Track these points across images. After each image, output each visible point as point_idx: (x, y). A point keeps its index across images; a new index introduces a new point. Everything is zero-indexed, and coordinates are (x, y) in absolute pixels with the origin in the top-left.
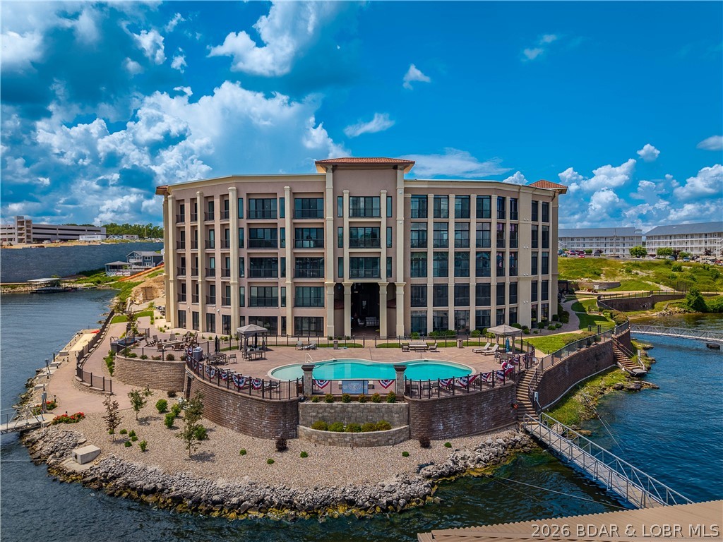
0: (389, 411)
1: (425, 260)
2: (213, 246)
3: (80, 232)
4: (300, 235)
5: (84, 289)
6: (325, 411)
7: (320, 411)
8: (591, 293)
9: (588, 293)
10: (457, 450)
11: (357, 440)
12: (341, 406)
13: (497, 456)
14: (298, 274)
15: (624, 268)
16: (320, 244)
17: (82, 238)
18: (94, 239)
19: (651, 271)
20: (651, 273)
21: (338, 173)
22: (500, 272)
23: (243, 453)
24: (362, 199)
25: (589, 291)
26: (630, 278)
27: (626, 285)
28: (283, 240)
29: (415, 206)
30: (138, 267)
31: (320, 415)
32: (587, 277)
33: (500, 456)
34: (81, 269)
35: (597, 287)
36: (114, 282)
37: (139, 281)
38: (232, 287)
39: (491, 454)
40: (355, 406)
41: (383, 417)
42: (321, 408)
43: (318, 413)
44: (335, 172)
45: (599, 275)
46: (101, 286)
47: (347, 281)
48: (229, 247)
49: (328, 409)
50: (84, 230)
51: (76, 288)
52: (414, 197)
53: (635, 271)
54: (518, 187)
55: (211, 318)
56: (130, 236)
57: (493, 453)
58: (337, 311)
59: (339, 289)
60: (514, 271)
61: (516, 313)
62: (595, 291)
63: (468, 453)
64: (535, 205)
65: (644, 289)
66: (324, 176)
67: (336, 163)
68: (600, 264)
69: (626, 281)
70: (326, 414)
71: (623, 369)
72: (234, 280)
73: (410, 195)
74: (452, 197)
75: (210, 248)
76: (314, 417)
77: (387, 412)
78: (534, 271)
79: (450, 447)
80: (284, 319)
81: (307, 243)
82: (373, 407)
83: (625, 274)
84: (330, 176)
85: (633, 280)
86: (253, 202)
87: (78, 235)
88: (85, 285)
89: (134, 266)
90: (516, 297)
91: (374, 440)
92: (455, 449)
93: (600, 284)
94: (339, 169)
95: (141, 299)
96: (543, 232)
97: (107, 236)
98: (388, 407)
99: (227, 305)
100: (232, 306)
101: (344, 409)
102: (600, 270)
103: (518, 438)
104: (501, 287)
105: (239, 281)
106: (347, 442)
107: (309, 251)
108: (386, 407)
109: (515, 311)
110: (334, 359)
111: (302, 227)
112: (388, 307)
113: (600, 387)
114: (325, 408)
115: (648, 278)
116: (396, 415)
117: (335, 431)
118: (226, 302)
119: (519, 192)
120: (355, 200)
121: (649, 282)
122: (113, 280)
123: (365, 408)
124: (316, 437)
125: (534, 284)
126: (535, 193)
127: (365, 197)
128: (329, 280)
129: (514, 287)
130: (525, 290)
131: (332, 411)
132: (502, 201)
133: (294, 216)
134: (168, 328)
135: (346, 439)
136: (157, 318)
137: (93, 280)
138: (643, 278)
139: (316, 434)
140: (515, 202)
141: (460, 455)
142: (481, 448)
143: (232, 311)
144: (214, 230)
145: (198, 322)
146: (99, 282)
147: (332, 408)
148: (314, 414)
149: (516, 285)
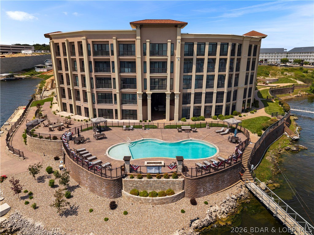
0: (173, 183)
1: (191, 79)
2: (76, 70)
3: (22, 49)
4: (123, 65)
5: (25, 78)
6: (137, 183)
7: (135, 183)
8: (265, 85)
9: (263, 85)
10: (211, 206)
11: (155, 201)
12: (146, 181)
13: (232, 208)
14: (122, 87)
15: (280, 71)
16: (134, 70)
17: (23, 52)
18: (28, 52)
19: (292, 73)
20: (293, 74)
21: (143, 29)
22: (229, 85)
23: (91, 211)
24: (157, 45)
25: (264, 84)
26: (283, 77)
27: (281, 80)
28: (113, 68)
29: (187, 48)
30: (50, 67)
31: (135, 186)
32: (262, 76)
33: (234, 208)
34: (23, 68)
35: (268, 82)
36: (39, 75)
37: (51, 74)
38: (88, 93)
39: (229, 207)
40: (154, 181)
41: (170, 186)
42: (135, 182)
43: (133, 184)
44: (142, 29)
45: (268, 75)
46: (34, 77)
47: (149, 92)
48: (84, 72)
49: (139, 183)
50: (24, 48)
51: (21, 78)
52: (186, 44)
53: (285, 73)
54: (243, 37)
55: (79, 108)
56: (45, 51)
57: (230, 206)
58: (144, 107)
59: (145, 96)
60: (236, 84)
61: (235, 105)
62: (267, 84)
63: (217, 208)
64: (250, 47)
65: (289, 82)
66: (135, 31)
67: (142, 23)
68: (269, 69)
69: (281, 78)
70: (138, 185)
71: (288, 136)
72: (88, 90)
73: (184, 43)
74: (207, 43)
75: (75, 71)
76: (131, 186)
77: (172, 184)
78: (246, 83)
79: (207, 204)
80: (116, 110)
81: (126, 70)
82: (165, 181)
83: (281, 74)
84: (138, 31)
85: (285, 78)
86: (96, 46)
87: (21, 50)
88: (26, 76)
89: (48, 67)
90: (236, 97)
91: (165, 201)
92: (210, 206)
93: (269, 80)
94: (144, 27)
95: (50, 87)
96: (252, 61)
97: (35, 51)
98: (173, 181)
99: (86, 102)
100: (89, 103)
101: (148, 183)
102: (269, 72)
103: (242, 193)
104: (229, 93)
105: (91, 90)
106: (150, 203)
107: (127, 74)
108: (172, 181)
109: (235, 104)
110: (142, 139)
111: (124, 61)
112: (170, 105)
113: (279, 149)
114: (137, 182)
115: (291, 76)
116: (177, 186)
117: (143, 196)
118: (86, 100)
119: (243, 40)
120: (153, 45)
121: (292, 79)
122: (39, 74)
123: (160, 182)
124: (132, 199)
125: (245, 90)
126: (251, 40)
127: (159, 44)
128: (139, 91)
129: (236, 92)
130: (240, 94)
131: (141, 183)
132: (234, 46)
133: (119, 55)
134: (58, 112)
135: (149, 201)
136: (54, 103)
137: (29, 73)
138: (289, 77)
139: (132, 197)
140: (240, 46)
141: (212, 209)
142: (224, 203)
143: (89, 105)
144: (76, 61)
145: (72, 109)
146: (32, 75)
147: (141, 182)
148: (131, 185)
149: (237, 91)
